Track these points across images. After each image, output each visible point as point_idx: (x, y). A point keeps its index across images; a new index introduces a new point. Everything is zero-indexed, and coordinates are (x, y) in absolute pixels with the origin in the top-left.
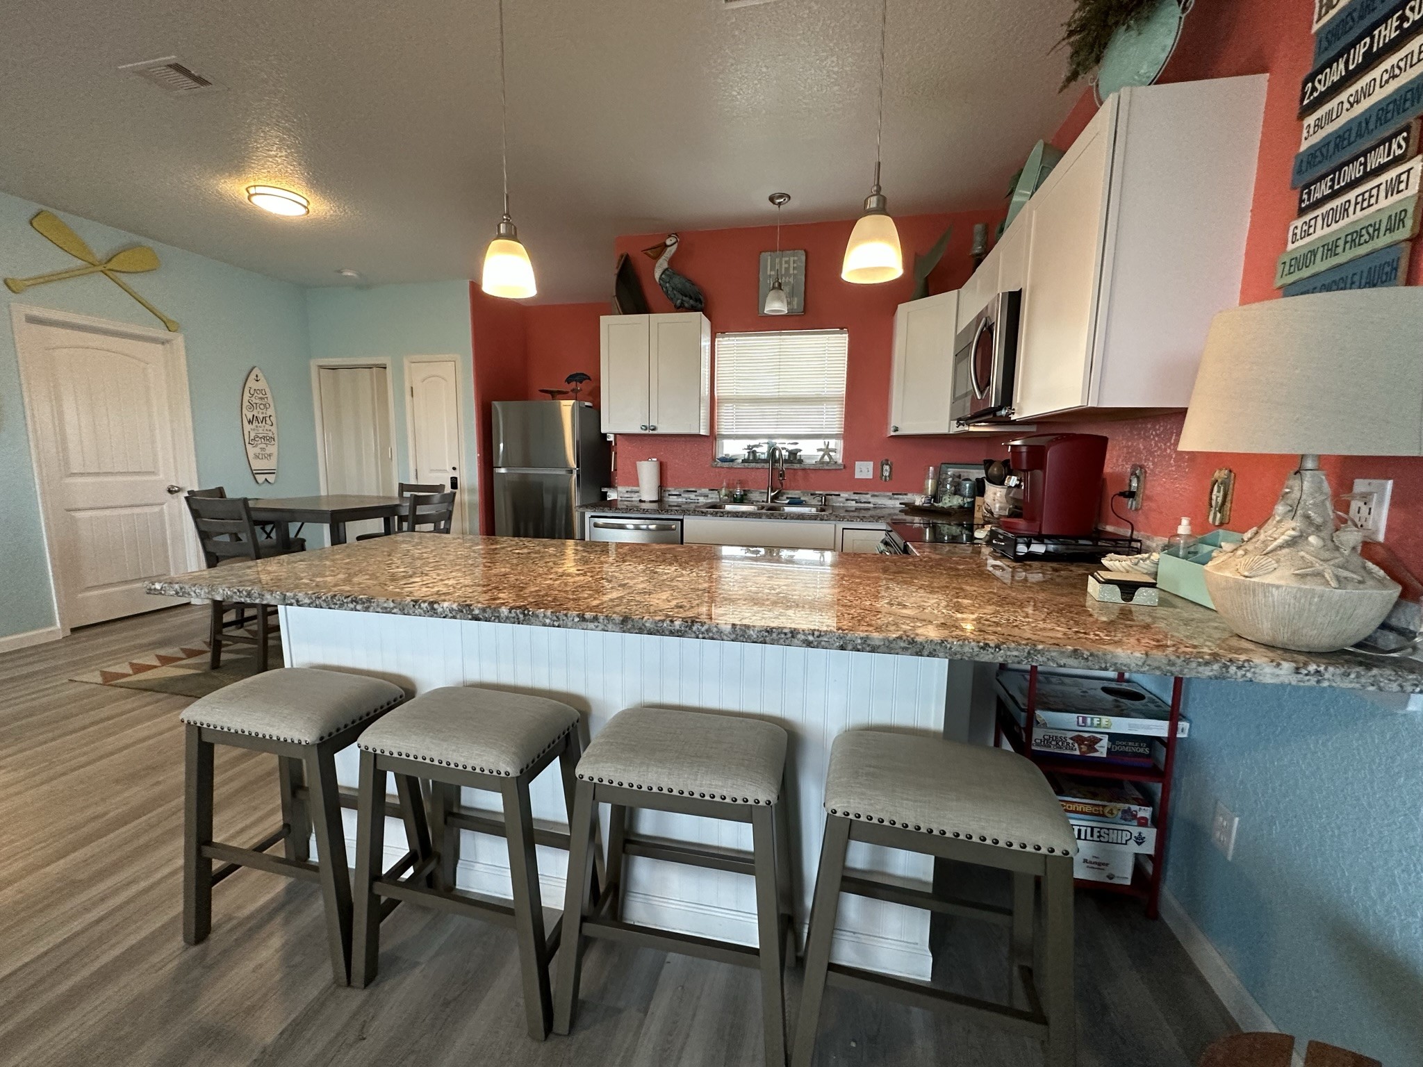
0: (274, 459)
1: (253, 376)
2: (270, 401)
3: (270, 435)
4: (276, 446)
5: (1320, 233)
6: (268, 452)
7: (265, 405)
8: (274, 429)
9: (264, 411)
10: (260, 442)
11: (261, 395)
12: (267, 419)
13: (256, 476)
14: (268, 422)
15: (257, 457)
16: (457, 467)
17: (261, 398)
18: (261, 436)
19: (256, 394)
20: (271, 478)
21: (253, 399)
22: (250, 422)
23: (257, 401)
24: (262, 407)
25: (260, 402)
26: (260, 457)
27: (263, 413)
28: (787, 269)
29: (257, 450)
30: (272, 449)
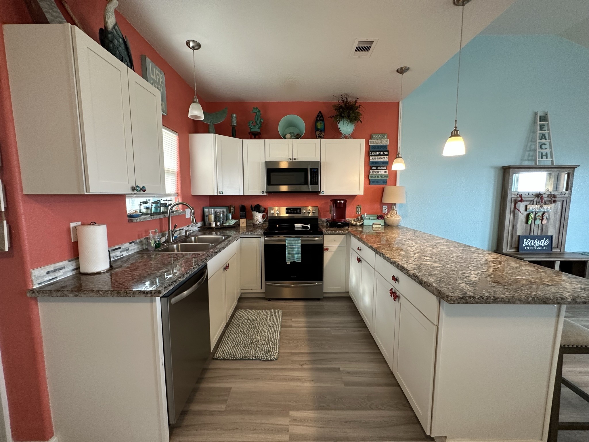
5: (375, 174)
28: (159, 79)
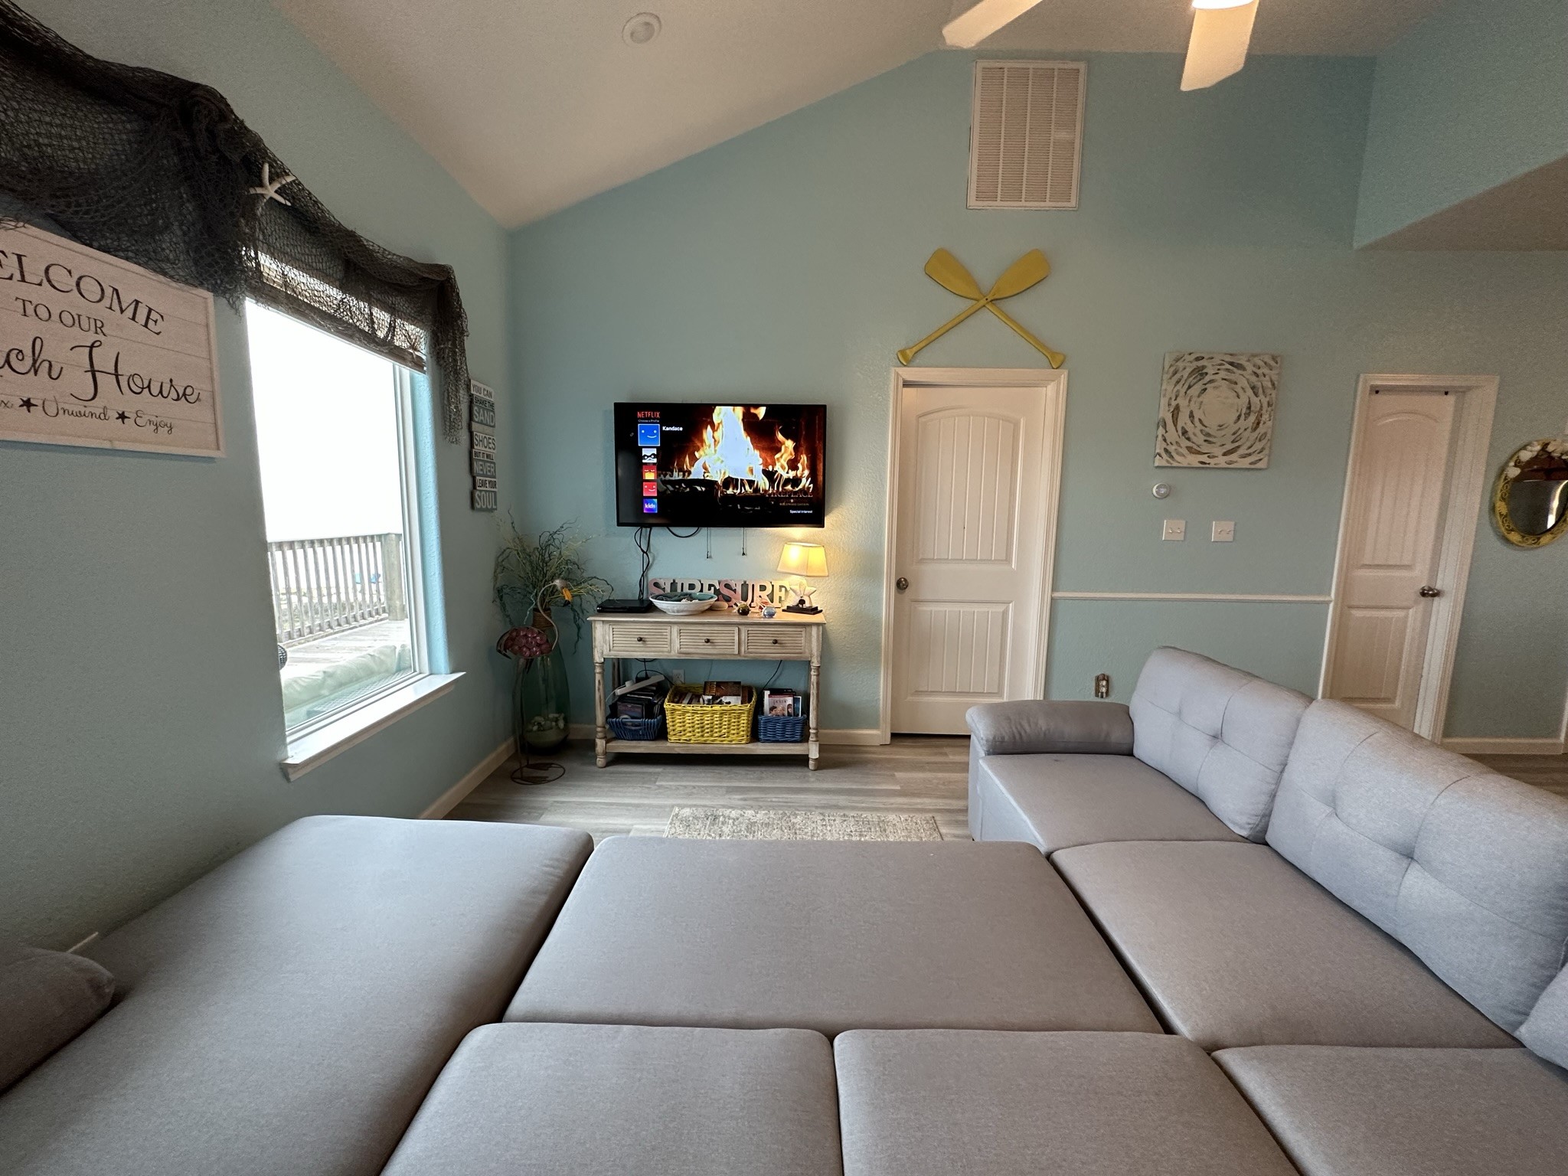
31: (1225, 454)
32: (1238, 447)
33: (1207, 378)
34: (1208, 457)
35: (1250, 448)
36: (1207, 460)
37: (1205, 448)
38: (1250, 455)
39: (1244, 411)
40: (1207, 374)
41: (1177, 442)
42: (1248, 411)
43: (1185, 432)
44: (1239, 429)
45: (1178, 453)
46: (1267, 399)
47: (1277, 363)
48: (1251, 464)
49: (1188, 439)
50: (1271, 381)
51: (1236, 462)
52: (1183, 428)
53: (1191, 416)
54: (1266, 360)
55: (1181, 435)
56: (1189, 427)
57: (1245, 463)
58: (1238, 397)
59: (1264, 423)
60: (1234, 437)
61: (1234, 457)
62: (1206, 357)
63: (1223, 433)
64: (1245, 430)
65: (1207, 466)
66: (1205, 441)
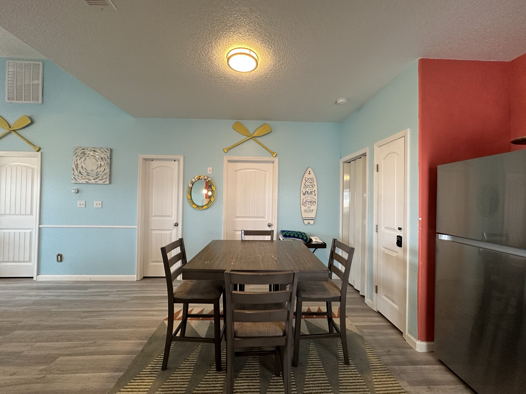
0: (314, 212)
1: (308, 172)
2: (315, 183)
3: (314, 200)
4: (316, 206)
6: (312, 208)
7: (312, 186)
8: (316, 197)
9: (312, 188)
10: (307, 204)
11: (311, 181)
12: (313, 192)
13: (304, 220)
14: (313, 194)
15: (305, 211)
16: (402, 228)
17: (311, 182)
18: (308, 201)
19: (308, 181)
20: (312, 222)
21: (307, 183)
22: (304, 194)
23: (308, 184)
24: (311, 186)
25: (310, 184)
26: (307, 211)
27: (311, 190)
29: (306, 208)
30: (314, 207)
31: (94, 179)
32: (98, 177)
33: (87, 155)
34: (89, 180)
35: (102, 177)
36: (88, 181)
37: (87, 177)
38: (102, 179)
39: (99, 165)
40: (86, 154)
41: (78, 175)
42: (100, 166)
43: (80, 172)
44: (98, 171)
45: (78, 179)
46: (107, 162)
47: (108, 151)
48: (103, 182)
49: (81, 174)
50: (107, 156)
51: (98, 182)
52: (79, 171)
53: (82, 167)
54: (105, 150)
55: (79, 173)
56: (82, 171)
57: (101, 182)
58: (97, 161)
59: (106, 169)
60: (97, 174)
61: (97, 180)
62: (86, 148)
63: (93, 172)
64: (100, 171)
65: (88, 183)
66: (87, 175)
